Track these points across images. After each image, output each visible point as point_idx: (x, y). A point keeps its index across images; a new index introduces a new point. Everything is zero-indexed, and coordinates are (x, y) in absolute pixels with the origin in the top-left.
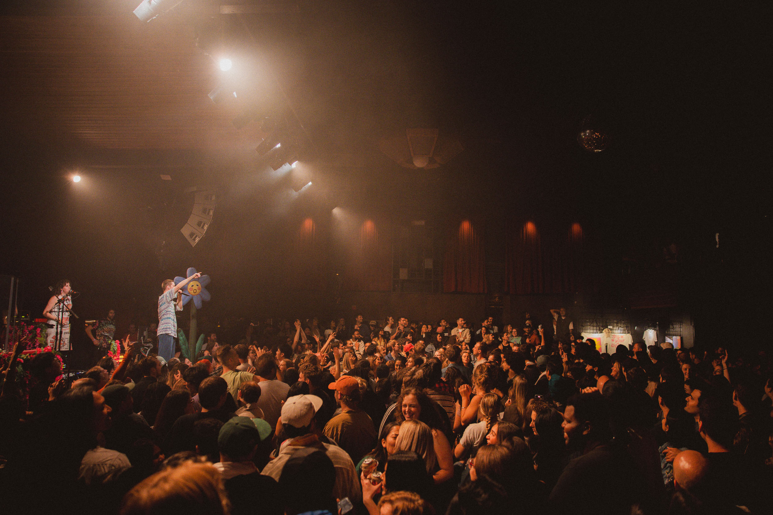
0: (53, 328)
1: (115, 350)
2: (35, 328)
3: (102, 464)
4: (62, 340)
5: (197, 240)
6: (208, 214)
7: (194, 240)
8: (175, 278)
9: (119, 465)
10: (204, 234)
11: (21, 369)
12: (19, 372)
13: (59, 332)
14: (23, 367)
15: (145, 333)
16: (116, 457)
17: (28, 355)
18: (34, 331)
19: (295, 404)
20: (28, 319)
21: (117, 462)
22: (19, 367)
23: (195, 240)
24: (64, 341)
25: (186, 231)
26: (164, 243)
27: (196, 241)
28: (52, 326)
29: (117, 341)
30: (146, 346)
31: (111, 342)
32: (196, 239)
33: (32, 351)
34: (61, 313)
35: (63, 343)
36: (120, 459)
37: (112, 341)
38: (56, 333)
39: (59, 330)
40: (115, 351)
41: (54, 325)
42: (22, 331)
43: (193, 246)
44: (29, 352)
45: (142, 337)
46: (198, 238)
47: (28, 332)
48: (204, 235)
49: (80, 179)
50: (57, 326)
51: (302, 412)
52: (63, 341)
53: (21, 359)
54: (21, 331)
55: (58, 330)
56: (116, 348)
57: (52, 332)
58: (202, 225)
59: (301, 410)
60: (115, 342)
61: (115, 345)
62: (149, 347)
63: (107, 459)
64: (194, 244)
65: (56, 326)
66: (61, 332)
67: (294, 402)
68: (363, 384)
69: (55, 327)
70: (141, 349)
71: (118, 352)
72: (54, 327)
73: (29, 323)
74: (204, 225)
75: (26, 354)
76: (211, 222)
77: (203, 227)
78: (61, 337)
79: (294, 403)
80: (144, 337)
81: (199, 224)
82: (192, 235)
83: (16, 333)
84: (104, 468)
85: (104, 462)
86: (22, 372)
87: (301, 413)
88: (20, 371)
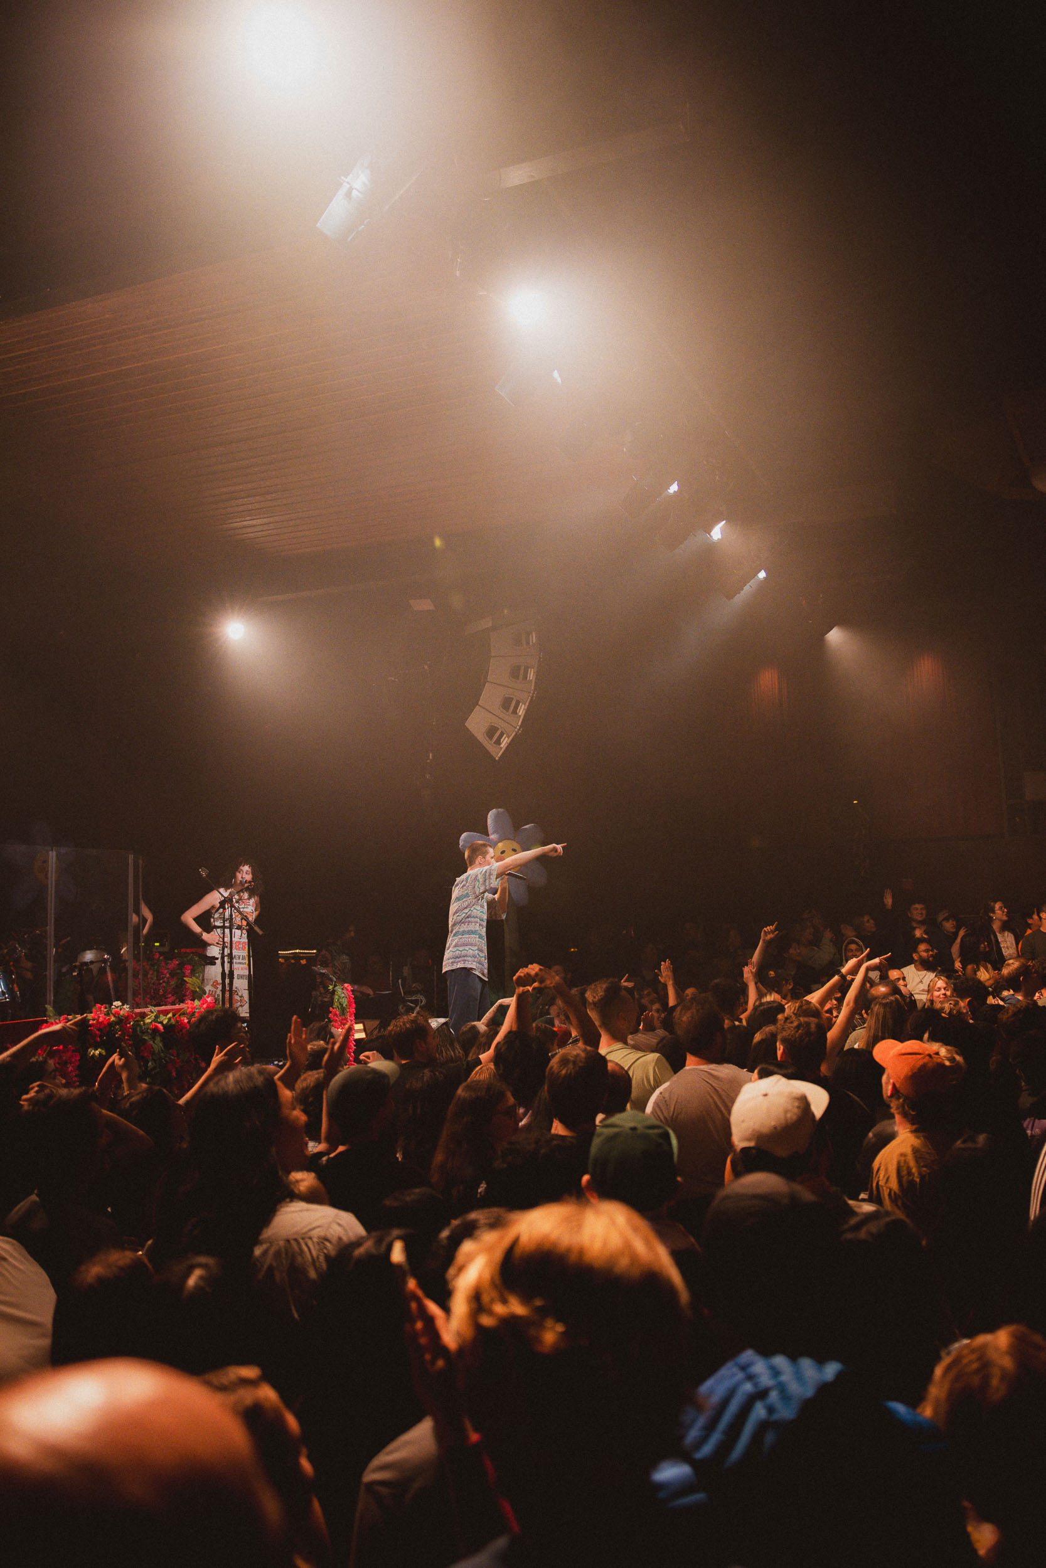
0: (214, 964)
1: (344, 1005)
2: (181, 965)
3: (303, 1239)
4: (236, 991)
5: (504, 743)
6: (525, 677)
7: (498, 742)
8: (463, 835)
9: (340, 1239)
10: (518, 727)
11: (161, 1045)
12: (157, 1052)
13: (227, 971)
14: (163, 1040)
15: (406, 971)
16: (330, 1219)
17: (170, 1015)
18: (178, 971)
19: (766, 1097)
20: (166, 949)
21: (336, 1231)
22: (156, 1042)
23: (500, 744)
24: (240, 994)
25: (477, 723)
26: (431, 757)
27: (502, 746)
28: (212, 961)
29: (346, 985)
30: (409, 1001)
31: (333, 988)
32: (502, 740)
33: (177, 1007)
34: (227, 931)
35: (239, 999)
36: (339, 1225)
37: (335, 986)
38: (222, 973)
39: (227, 966)
40: (343, 1009)
41: (217, 959)
42: (158, 971)
43: (497, 759)
44: (173, 1010)
45: (400, 981)
46: (507, 739)
47: (168, 975)
48: (519, 730)
49: (243, 630)
50: (223, 958)
51: (789, 1115)
52: (237, 994)
53: (160, 1025)
54: (155, 973)
55: (226, 968)
56: (345, 1002)
57: (214, 972)
58: (512, 708)
59: (786, 1111)
60: (342, 989)
61: (343, 995)
62: (416, 1002)
63: (314, 1226)
64: (497, 752)
65: (219, 959)
66: (231, 973)
67: (764, 1093)
68: (954, 1058)
69: (218, 962)
70: (400, 1007)
71: (350, 1011)
72: (216, 961)
73: (169, 956)
74: (516, 707)
75: (168, 1014)
76: (532, 697)
77: (515, 712)
78: (231, 983)
79: (766, 1095)
80: (404, 979)
81: (506, 703)
82: (491, 732)
83: (145, 975)
84: (307, 1245)
85: (304, 1234)
86: (163, 1052)
87: (786, 1117)
88: (159, 1051)
